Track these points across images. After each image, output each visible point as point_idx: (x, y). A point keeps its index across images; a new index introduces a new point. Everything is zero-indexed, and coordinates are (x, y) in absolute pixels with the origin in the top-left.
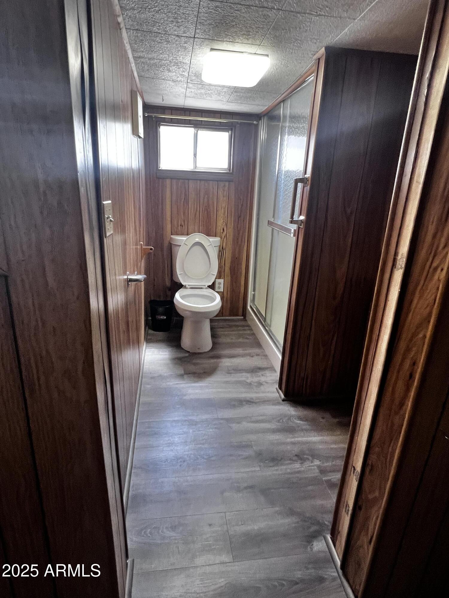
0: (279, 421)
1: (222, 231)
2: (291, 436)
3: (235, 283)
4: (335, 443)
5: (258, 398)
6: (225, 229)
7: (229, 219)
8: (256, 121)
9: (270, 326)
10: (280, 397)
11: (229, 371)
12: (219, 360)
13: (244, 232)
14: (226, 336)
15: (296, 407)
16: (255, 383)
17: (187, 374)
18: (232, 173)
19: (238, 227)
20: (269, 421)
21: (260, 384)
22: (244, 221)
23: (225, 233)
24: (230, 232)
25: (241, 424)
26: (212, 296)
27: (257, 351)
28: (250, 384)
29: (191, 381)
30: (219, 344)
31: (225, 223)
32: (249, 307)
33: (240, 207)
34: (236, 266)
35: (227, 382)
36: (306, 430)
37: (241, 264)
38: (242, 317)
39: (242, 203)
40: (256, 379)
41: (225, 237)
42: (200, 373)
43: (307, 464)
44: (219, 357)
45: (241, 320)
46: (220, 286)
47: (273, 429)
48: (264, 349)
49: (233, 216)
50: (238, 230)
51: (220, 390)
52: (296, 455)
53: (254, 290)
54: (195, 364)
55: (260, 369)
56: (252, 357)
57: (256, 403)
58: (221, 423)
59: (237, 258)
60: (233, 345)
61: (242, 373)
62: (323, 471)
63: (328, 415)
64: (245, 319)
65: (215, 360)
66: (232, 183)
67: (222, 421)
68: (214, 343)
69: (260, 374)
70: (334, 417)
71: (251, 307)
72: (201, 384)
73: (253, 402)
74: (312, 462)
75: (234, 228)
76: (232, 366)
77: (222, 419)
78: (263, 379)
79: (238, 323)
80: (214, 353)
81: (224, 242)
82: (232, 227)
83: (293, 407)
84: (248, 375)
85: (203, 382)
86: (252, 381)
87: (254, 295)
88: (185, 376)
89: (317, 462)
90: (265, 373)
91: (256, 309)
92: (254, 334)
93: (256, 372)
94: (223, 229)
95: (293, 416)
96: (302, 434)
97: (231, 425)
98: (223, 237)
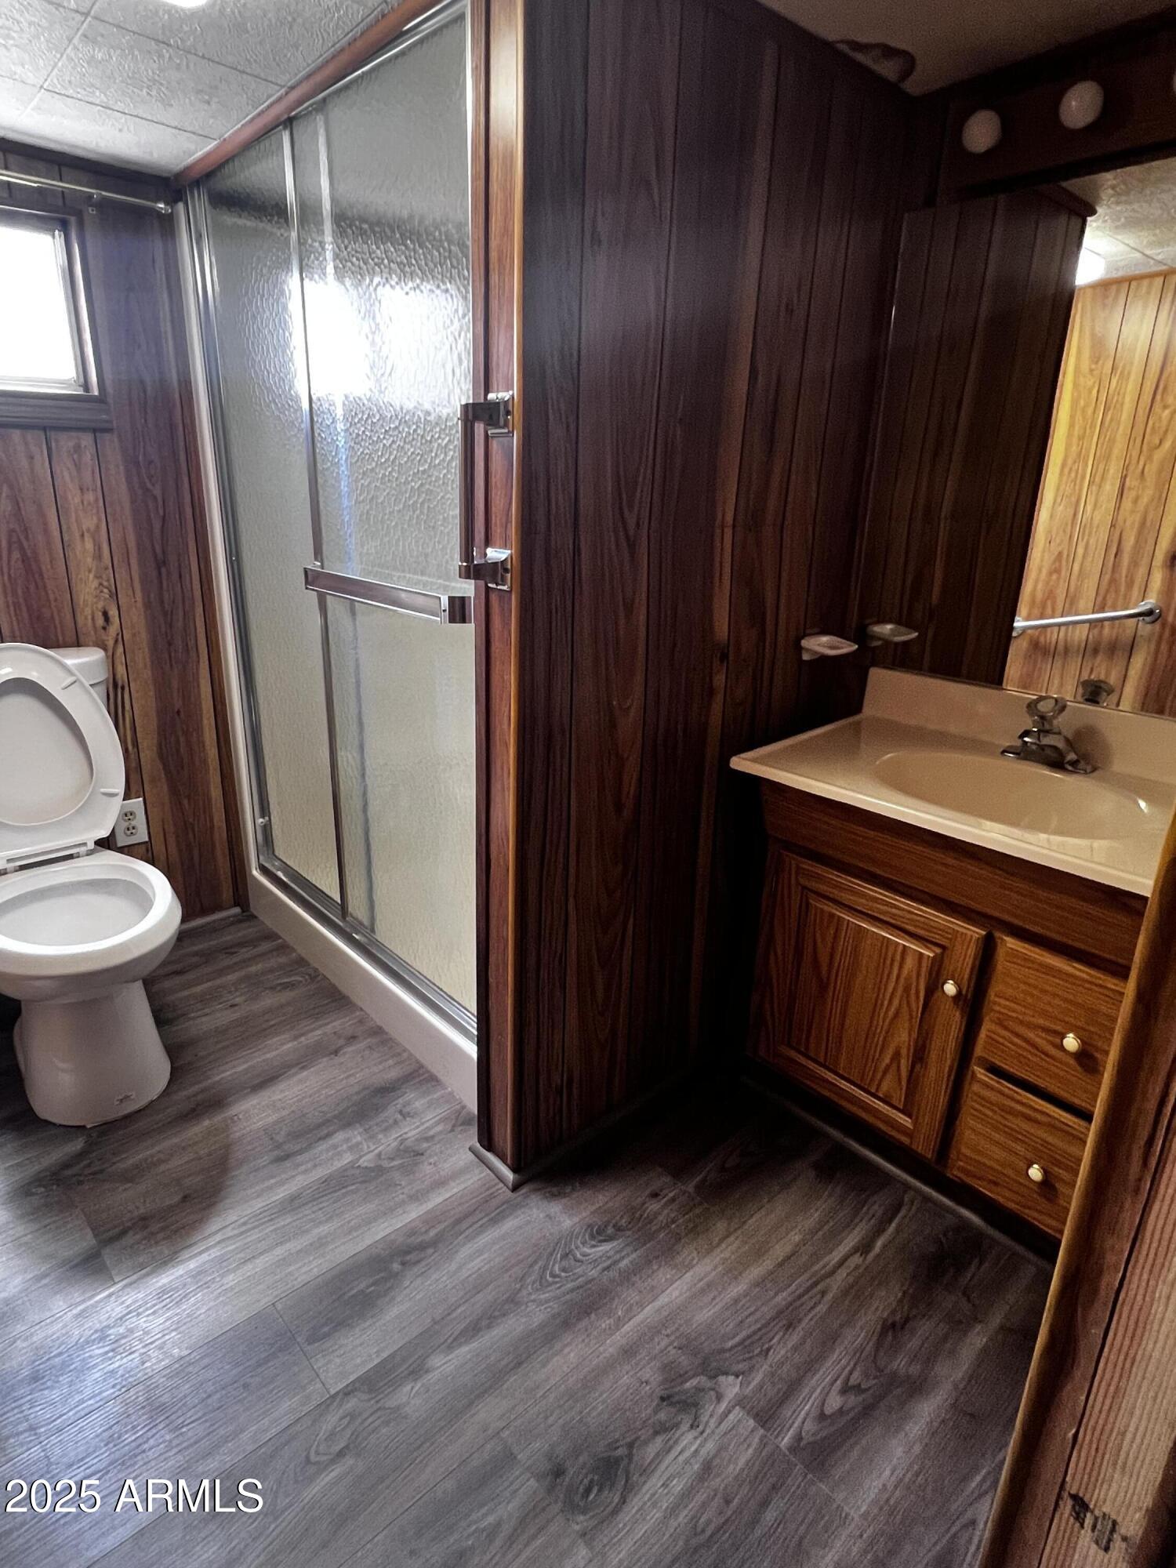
0: (542, 1284)
1: (100, 621)
2: (605, 1323)
3: (189, 797)
4: (733, 1272)
5: (430, 1220)
6: (113, 612)
7: (122, 574)
8: (166, 203)
9: (373, 930)
10: (501, 1179)
11: (278, 1146)
12: (218, 1119)
13: (188, 615)
14: (205, 1000)
15: (565, 1195)
16: (393, 1159)
17: (111, 1240)
18: (101, 400)
19: (162, 602)
20: (511, 1302)
21: (411, 1155)
22: (180, 577)
23: (114, 628)
24: (136, 619)
25: (427, 1371)
26: (128, 879)
27: (337, 1024)
28: (379, 1170)
29: (142, 1267)
30: (193, 1042)
31: (106, 590)
32: (256, 873)
33: (157, 525)
34: (182, 739)
35: (293, 1203)
36: (636, 1270)
37: (199, 729)
38: (237, 910)
39: (161, 512)
40: (388, 1142)
41: (116, 641)
42: (171, 1208)
43: (711, 1411)
44: (215, 1102)
45: (237, 921)
46: (133, 823)
47: (542, 1326)
48: (361, 1009)
49: (134, 562)
50: (165, 614)
51: (279, 1251)
52: (663, 1399)
53: (264, 809)
54: (129, 1177)
55: (385, 1092)
56: (336, 1052)
57: (434, 1243)
58: (352, 1416)
59: (178, 712)
60: (249, 1033)
61: (328, 1135)
62: (766, 1415)
63: (660, 1180)
64: (248, 916)
65: (207, 1123)
66: (107, 436)
67: (351, 1404)
68: (173, 1050)
69: (391, 1112)
70: (678, 1173)
71: (264, 870)
72: (192, 1265)
73: (422, 1247)
74: (719, 1398)
75: (148, 605)
76: (282, 1120)
77: (347, 1392)
78: (410, 1131)
79: (228, 938)
80: (188, 1092)
81: (117, 662)
82: (140, 604)
83: (554, 1196)
84: (356, 1135)
85: (196, 1250)
86: (379, 1155)
87: (267, 830)
88: (108, 1255)
89: (731, 1387)
90: (408, 1103)
91: (285, 874)
92: (301, 962)
93: (378, 1109)
94: (105, 614)
95: (571, 1235)
96: (632, 1296)
97: (392, 1402)
98: (111, 643)
